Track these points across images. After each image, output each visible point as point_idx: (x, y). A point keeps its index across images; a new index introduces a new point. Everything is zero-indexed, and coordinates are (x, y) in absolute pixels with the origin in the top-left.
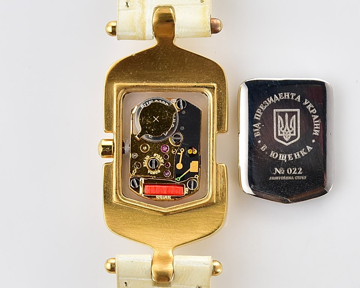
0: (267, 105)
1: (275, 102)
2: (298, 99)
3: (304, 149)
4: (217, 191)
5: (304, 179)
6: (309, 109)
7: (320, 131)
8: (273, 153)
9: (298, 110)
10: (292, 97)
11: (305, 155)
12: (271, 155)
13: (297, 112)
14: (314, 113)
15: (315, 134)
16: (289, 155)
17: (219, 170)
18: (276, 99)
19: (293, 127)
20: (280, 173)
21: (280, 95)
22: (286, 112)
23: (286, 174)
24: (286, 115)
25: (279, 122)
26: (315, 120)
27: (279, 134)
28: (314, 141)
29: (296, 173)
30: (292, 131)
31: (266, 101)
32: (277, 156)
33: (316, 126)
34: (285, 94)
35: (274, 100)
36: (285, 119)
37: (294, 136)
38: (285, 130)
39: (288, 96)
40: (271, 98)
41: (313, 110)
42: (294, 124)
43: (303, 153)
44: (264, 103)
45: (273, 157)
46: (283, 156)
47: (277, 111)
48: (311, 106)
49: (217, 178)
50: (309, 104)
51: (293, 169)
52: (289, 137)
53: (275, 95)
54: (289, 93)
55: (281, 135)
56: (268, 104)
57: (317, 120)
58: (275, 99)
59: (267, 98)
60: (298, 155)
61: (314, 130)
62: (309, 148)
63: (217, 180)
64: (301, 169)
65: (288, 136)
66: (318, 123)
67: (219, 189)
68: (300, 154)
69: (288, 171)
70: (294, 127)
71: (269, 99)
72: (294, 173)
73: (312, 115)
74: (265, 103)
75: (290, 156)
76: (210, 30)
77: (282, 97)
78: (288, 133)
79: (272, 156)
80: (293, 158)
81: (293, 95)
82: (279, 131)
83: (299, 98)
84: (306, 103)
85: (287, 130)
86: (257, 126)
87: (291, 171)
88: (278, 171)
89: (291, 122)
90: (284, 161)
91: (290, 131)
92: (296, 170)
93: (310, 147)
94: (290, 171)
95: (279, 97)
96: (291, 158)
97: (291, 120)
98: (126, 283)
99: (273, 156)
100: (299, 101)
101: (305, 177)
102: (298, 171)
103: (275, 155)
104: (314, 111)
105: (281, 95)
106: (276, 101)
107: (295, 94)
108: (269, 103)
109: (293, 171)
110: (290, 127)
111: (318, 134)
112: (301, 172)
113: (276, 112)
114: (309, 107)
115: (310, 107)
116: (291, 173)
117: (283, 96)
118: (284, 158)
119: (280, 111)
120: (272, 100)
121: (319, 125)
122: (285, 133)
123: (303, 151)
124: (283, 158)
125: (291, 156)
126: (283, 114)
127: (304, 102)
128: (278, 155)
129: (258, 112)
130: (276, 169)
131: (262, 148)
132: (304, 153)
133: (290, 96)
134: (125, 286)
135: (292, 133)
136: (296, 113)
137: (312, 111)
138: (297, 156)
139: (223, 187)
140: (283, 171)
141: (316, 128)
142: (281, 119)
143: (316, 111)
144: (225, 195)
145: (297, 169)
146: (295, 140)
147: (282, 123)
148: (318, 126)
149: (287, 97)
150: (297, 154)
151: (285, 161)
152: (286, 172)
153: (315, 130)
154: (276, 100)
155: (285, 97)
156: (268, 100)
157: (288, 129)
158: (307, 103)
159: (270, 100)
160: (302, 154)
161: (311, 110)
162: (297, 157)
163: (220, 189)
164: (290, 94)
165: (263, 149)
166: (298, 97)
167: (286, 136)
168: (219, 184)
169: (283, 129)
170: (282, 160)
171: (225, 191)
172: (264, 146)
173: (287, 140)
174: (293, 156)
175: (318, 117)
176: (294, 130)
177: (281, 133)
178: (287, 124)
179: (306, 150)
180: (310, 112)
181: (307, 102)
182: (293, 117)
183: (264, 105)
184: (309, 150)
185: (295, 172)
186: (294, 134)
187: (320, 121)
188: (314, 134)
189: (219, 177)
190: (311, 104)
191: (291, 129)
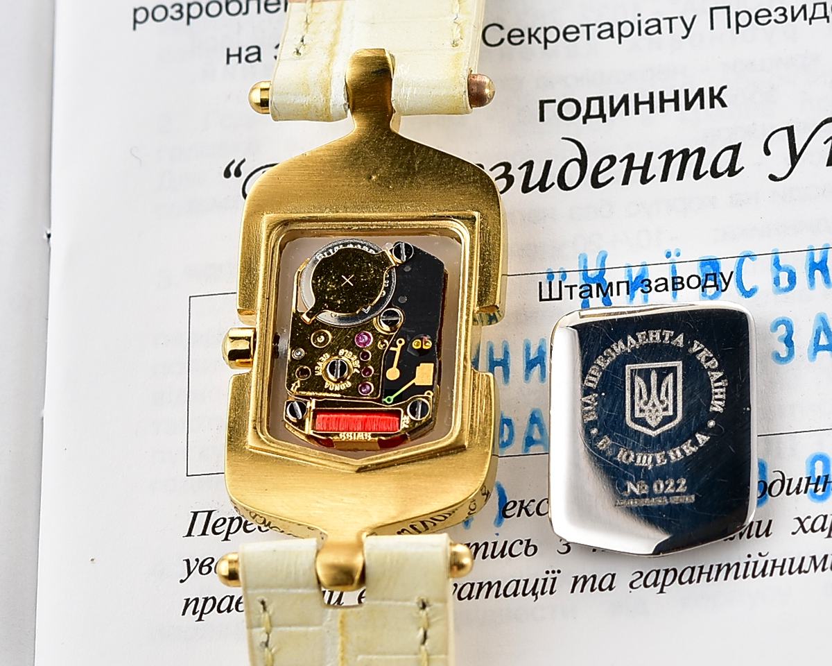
0: (612, 357)
1: (629, 351)
2: (678, 342)
3: (690, 441)
4: (471, 425)
5: (691, 501)
6: (703, 360)
7: (725, 404)
8: (624, 452)
9: (679, 364)
10: (667, 338)
11: (694, 452)
12: (619, 456)
13: (676, 367)
14: (713, 367)
15: (715, 409)
16: (658, 456)
17: (478, 383)
18: (631, 344)
19: (667, 399)
20: (637, 493)
21: (639, 336)
22: (652, 369)
23: (651, 494)
24: (652, 374)
25: (637, 391)
26: (715, 382)
27: (638, 415)
28: (711, 424)
29: (672, 491)
30: (665, 405)
31: (609, 350)
32: (631, 459)
33: (716, 394)
34: (651, 333)
35: (626, 345)
36: (650, 383)
37: (670, 416)
38: (650, 404)
39: (658, 337)
40: (620, 343)
41: (712, 362)
42: (669, 391)
43: (689, 449)
44: (605, 354)
45: (624, 461)
46: (645, 457)
47: (632, 368)
48: (707, 355)
49: (473, 399)
50: (702, 350)
51: (667, 483)
52: (659, 419)
53: (629, 338)
54: (660, 331)
55: (642, 415)
56: (613, 354)
57: (720, 381)
58: (629, 344)
59: (613, 343)
60: (678, 453)
61: (712, 402)
62: (702, 439)
63: (473, 404)
64: (684, 482)
65: (657, 417)
66: (721, 387)
67: (476, 421)
68: (682, 451)
69: (655, 486)
70: (669, 397)
71: (617, 346)
72: (669, 490)
73: (709, 373)
74: (607, 353)
75: (661, 456)
76: (465, 92)
77: (645, 340)
78: (657, 411)
79: (621, 458)
80: (666, 460)
81: (668, 334)
82: (637, 408)
83: (680, 340)
84: (695, 348)
85: (654, 405)
86: (590, 400)
87: (662, 486)
88: (633, 488)
89: (663, 389)
90: (647, 467)
91: (660, 407)
92: (672, 484)
93: (703, 436)
94: (658, 487)
95: (637, 340)
96: (662, 461)
97: (664, 384)
98: (263, 603)
99: (624, 457)
100: (681, 345)
101: (693, 497)
102: (677, 486)
103: (628, 457)
104: (714, 363)
105: (642, 335)
106: (632, 350)
107: (672, 332)
108: (616, 353)
109: (666, 486)
110: (661, 399)
111: (721, 410)
112: (684, 487)
113: (632, 370)
114: (702, 357)
115: (704, 356)
116: (661, 490)
117: (647, 337)
118: (647, 462)
119: (640, 368)
120: (623, 347)
121: (723, 390)
122: (650, 411)
123: (689, 445)
124: (644, 461)
125: (663, 457)
126: (646, 374)
127: (692, 346)
128: (633, 456)
129: (593, 372)
130: (630, 486)
131: (601, 443)
132: (691, 448)
133: (662, 338)
134: (262, 611)
135: (665, 409)
136: (674, 370)
137: (708, 364)
138: (675, 455)
139: (486, 417)
140: (644, 488)
141: (716, 397)
142: (642, 383)
143: (717, 363)
144: (488, 434)
145: (675, 483)
146: (671, 425)
147: (644, 391)
148: (722, 393)
149: (654, 338)
150: (674, 452)
151: (649, 469)
152: (651, 489)
153: (716, 402)
154: (632, 346)
155: (651, 339)
156: (615, 348)
157: (657, 403)
158: (699, 348)
159: (619, 347)
160: (687, 451)
161: (706, 362)
162: (676, 457)
163: (480, 422)
164: (661, 333)
165: (602, 445)
166: (679, 337)
167: (651, 417)
168: (477, 412)
169: (646, 403)
170: (643, 465)
171: (491, 425)
172: (603, 440)
173: (653, 424)
174: (667, 456)
175: (721, 374)
176: (669, 403)
177: (641, 411)
178: (654, 392)
179: (695, 443)
180: (705, 366)
181: (698, 346)
182: (667, 378)
183: (606, 358)
184: (700, 441)
185: (672, 488)
186: (671, 413)
187: (725, 383)
188: (712, 409)
189: (477, 398)
190: (706, 349)
191: (662, 402)
